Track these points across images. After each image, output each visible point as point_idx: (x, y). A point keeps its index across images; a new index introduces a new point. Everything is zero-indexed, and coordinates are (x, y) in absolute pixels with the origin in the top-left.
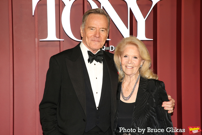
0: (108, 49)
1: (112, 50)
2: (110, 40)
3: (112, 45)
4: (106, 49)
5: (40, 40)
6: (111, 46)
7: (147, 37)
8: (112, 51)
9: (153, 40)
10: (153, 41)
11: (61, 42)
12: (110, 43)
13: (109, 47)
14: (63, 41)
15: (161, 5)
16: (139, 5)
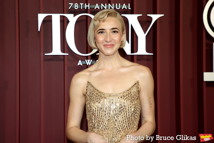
5: (46, 54)
10: (153, 56)
11: (65, 56)
14: (68, 55)
15: (160, 21)
16: (139, 21)
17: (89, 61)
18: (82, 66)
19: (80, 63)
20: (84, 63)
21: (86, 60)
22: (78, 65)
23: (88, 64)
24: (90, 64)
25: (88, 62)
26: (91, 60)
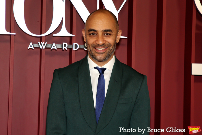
0: (70, 47)
1: (75, 48)
2: (74, 36)
3: (76, 43)
4: (68, 48)
6: (74, 44)
8: (76, 50)
9: (127, 37)
10: (127, 40)
11: (11, 36)
12: (73, 40)
13: (72, 45)
14: (15, 35)
17: (43, 44)
18: (33, 49)
19: (31, 46)
20: (36, 45)
21: (39, 43)
22: (29, 48)
23: (41, 48)
24: (44, 48)
25: (41, 45)
26: (46, 43)
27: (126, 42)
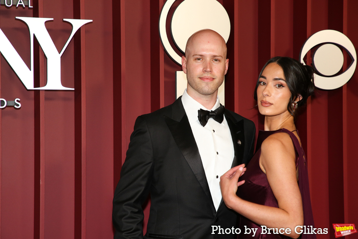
1: (1, 106)
3: (2, 98)
7: (64, 84)
8: (2, 109)
9: (74, 89)
10: (74, 92)
15: (87, 32)
16: (49, 30)
27: (72, 96)
